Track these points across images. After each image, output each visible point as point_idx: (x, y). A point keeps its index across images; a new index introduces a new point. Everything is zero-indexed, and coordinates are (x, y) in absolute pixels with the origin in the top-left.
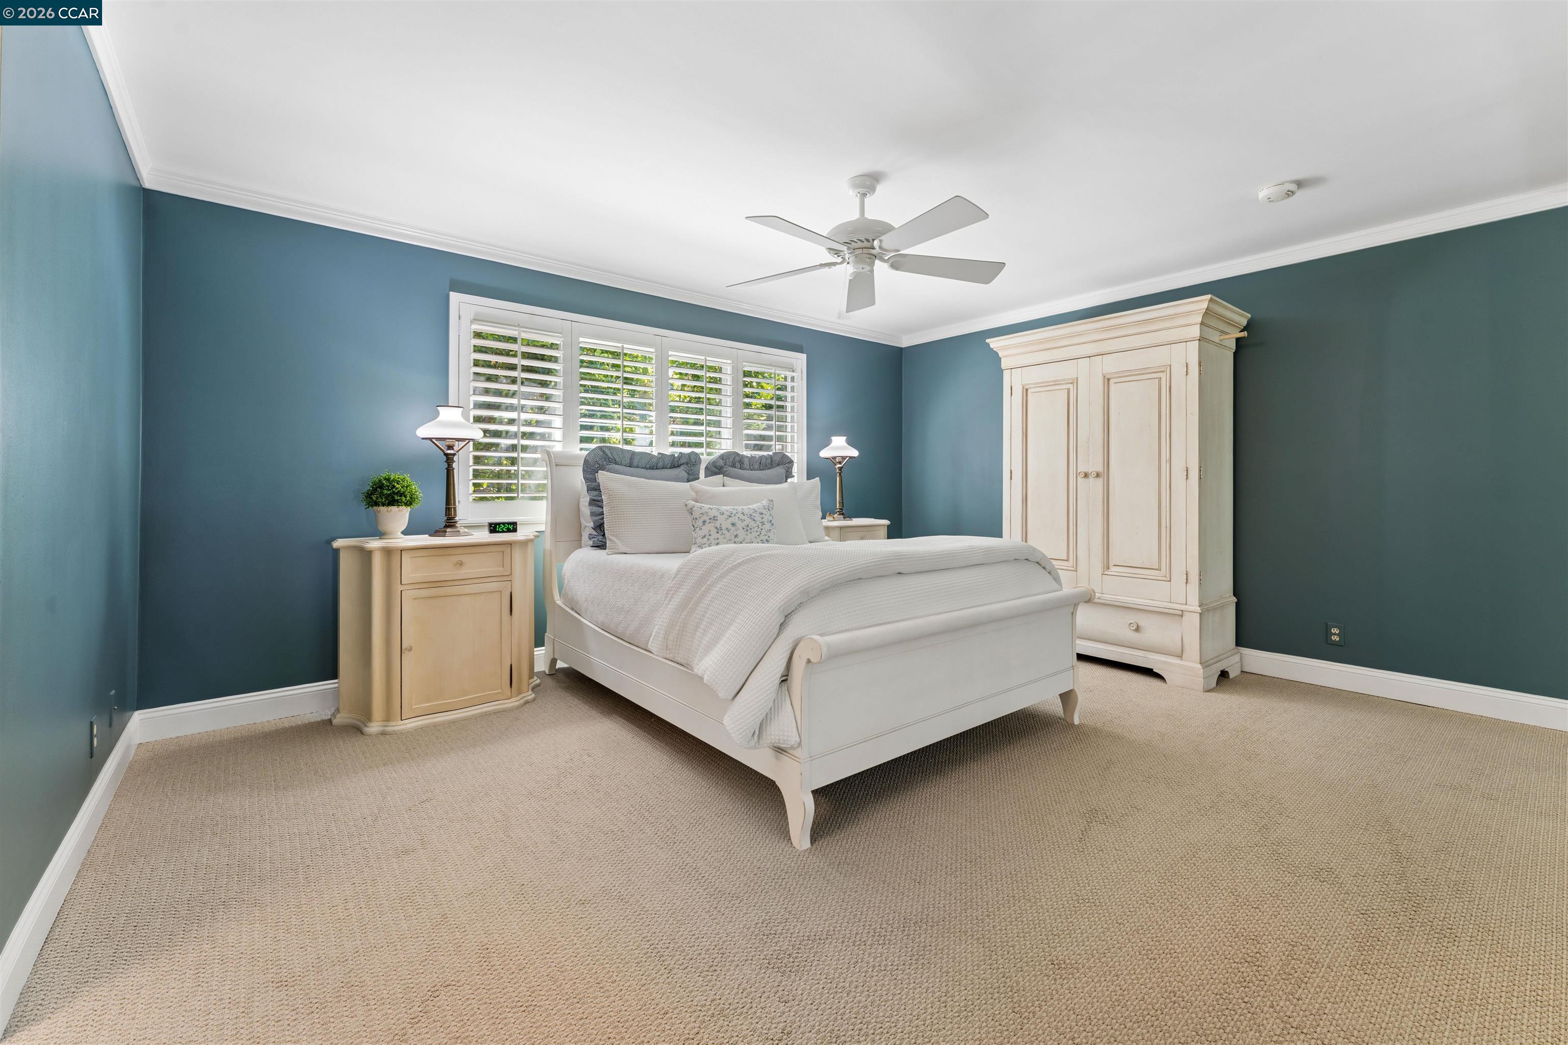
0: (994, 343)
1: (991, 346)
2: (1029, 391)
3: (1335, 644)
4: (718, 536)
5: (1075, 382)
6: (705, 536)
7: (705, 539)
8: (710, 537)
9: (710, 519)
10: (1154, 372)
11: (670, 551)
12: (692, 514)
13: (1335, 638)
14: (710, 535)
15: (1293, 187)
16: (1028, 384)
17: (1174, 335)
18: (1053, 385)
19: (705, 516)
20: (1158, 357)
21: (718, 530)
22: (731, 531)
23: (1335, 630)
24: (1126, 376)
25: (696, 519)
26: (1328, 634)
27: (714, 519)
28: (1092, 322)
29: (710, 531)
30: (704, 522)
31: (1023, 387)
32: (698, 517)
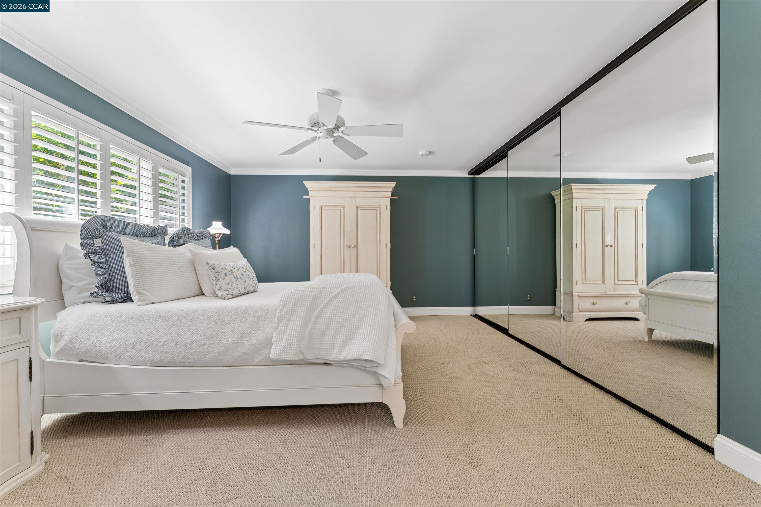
0: (307, 184)
1: (305, 185)
2: (323, 208)
3: (414, 301)
4: (237, 282)
5: (343, 207)
6: (229, 283)
7: (230, 285)
8: (232, 284)
9: (229, 272)
10: (375, 207)
11: (180, 298)
12: (214, 269)
13: (414, 300)
14: (232, 283)
15: (429, 153)
16: (322, 205)
17: (382, 194)
18: (334, 207)
19: (225, 270)
20: (376, 201)
21: (236, 278)
22: (243, 279)
23: (414, 297)
24: (364, 207)
25: (219, 272)
26: (413, 298)
27: (231, 271)
28: (353, 183)
29: (231, 280)
30: (226, 274)
31: (320, 206)
32: (220, 271)
